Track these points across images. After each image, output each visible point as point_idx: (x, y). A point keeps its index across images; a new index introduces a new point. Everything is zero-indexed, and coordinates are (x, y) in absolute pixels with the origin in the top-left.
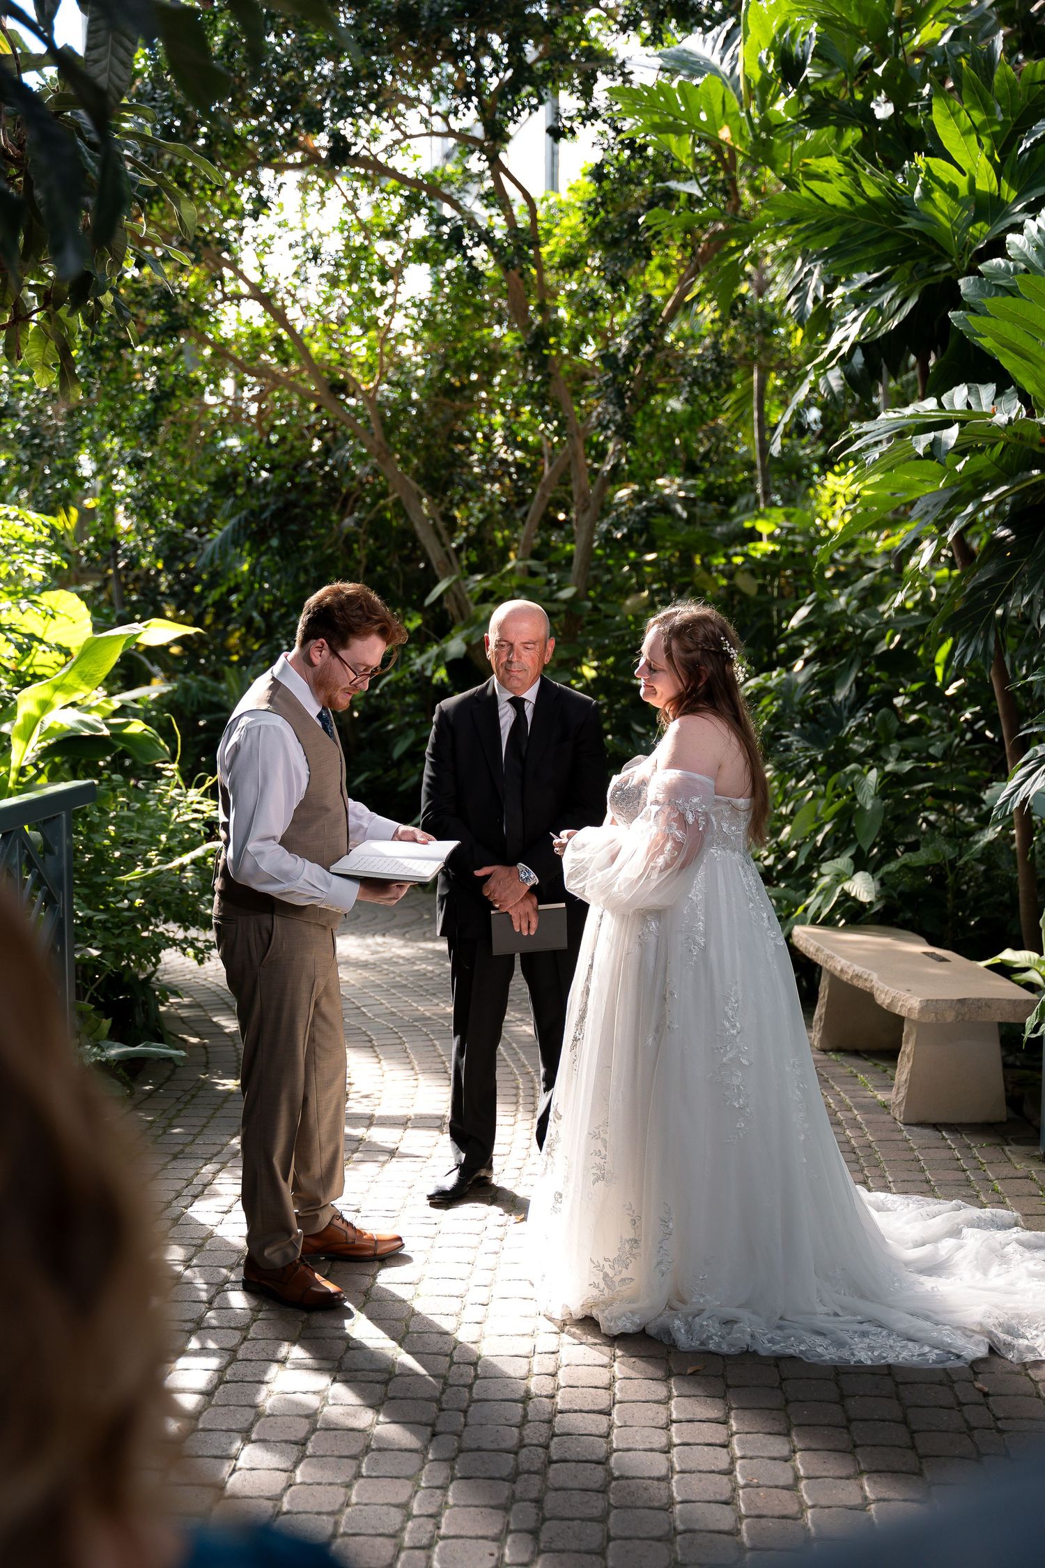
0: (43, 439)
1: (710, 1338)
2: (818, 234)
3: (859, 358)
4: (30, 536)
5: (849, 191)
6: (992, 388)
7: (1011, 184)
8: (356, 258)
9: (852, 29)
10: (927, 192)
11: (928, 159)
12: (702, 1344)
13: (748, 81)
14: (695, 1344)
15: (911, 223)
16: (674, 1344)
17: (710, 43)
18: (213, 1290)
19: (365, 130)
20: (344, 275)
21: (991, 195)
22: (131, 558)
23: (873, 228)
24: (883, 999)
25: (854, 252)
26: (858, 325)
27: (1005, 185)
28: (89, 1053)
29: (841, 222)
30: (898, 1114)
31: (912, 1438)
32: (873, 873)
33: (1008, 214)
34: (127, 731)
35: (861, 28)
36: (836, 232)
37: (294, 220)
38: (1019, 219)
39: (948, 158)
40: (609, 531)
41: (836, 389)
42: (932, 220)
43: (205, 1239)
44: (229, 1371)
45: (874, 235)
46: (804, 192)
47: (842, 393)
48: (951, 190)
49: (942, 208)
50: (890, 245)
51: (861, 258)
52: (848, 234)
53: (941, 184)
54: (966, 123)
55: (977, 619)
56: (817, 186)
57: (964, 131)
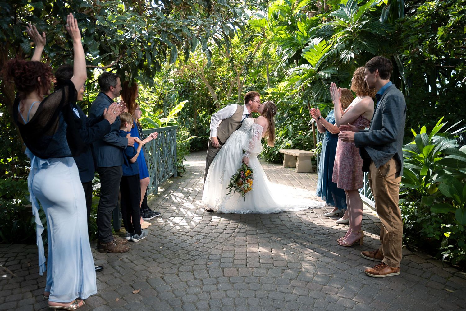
2: (281, 43)
3: (288, 61)
5: (285, 36)
6: (307, 64)
10: (297, 36)
11: (297, 31)
13: (269, 18)
15: (295, 41)
17: (263, 12)
21: (306, 37)
24: (294, 154)
26: (287, 56)
27: (308, 35)
32: (292, 140)
33: (309, 40)
35: (286, 11)
36: (284, 42)
39: (300, 31)
41: (284, 66)
42: (298, 41)
45: (289, 43)
48: (301, 36)
49: (299, 39)
50: (292, 44)
51: (287, 46)
52: (285, 43)
53: (299, 35)
54: (302, 25)
55: (306, 98)
56: (281, 35)
57: (302, 27)
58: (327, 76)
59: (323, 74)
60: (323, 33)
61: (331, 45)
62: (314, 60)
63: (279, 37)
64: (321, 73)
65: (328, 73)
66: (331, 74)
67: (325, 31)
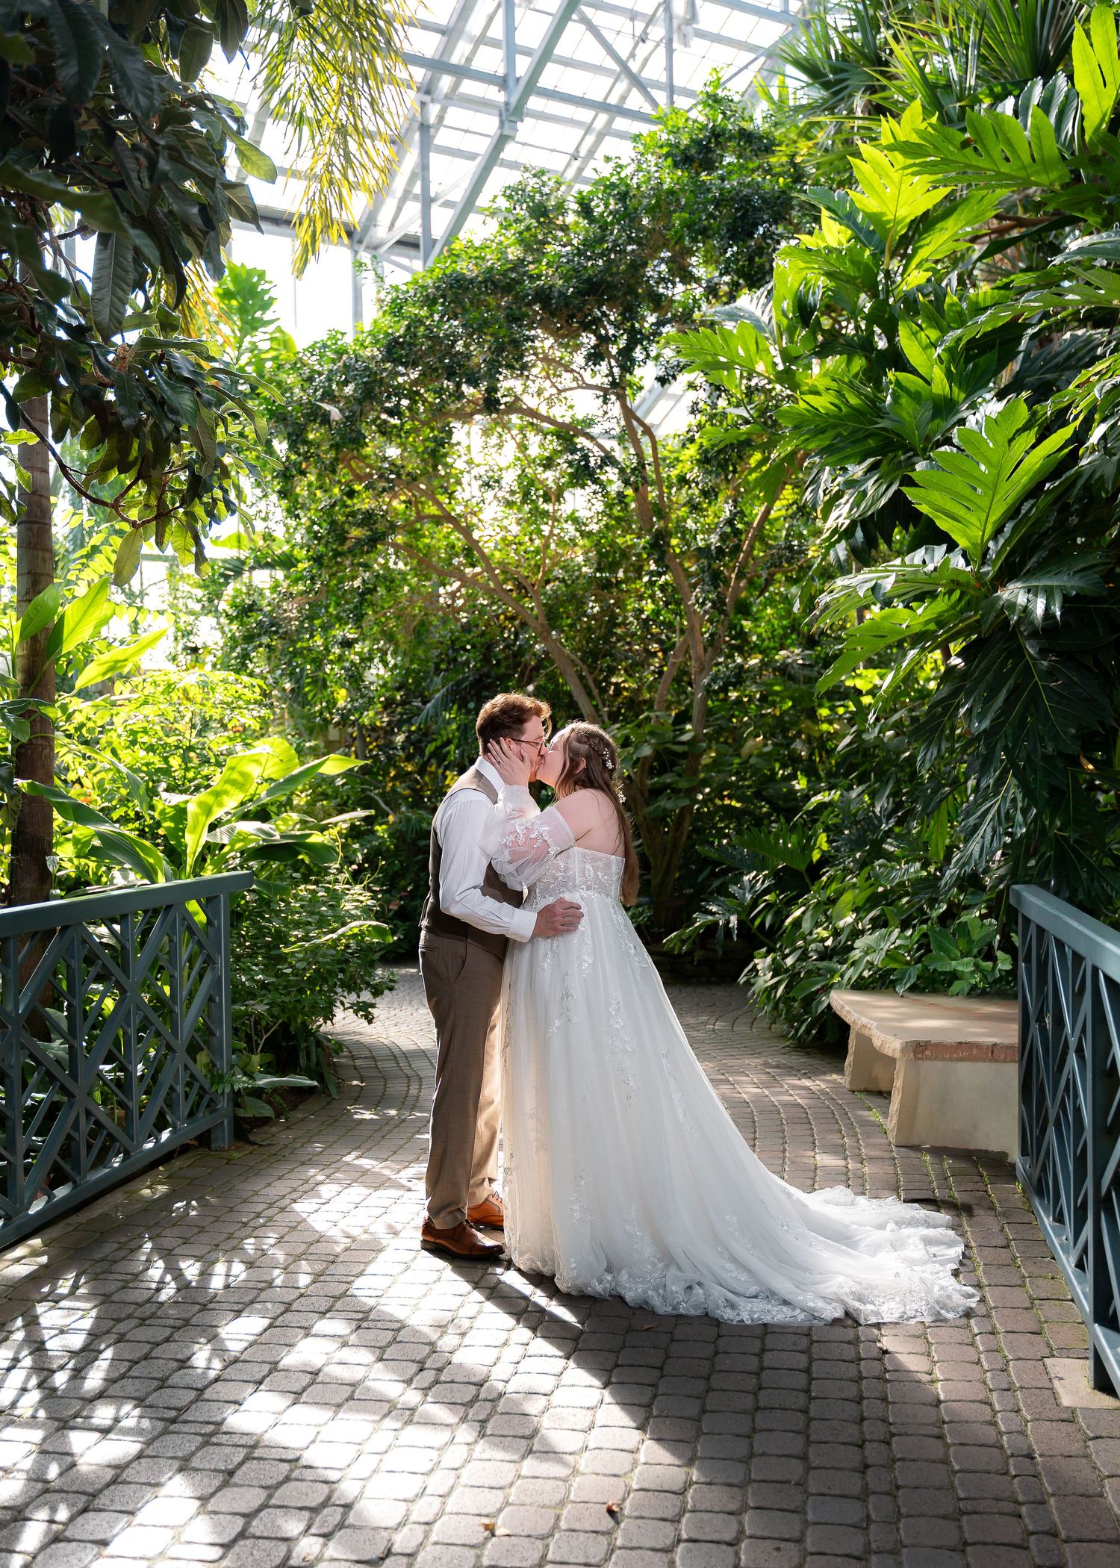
0: (280, 626)
1: (679, 1303)
2: (815, 436)
3: (859, 534)
4: (249, 695)
5: (836, 401)
6: (944, 547)
7: (960, 388)
8: (527, 487)
9: (850, 280)
10: (896, 398)
11: (898, 374)
12: (674, 1308)
13: (779, 327)
14: (669, 1309)
15: (884, 424)
16: (653, 1312)
17: (755, 301)
18: (291, 1259)
19: (533, 388)
20: (517, 498)
21: (945, 397)
22: (342, 715)
23: (860, 429)
24: (877, 1043)
25: (844, 448)
26: (848, 506)
27: (956, 390)
28: (239, 1081)
29: (834, 426)
30: (892, 1138)
31: (810, 1383)
33: (958, 412)
34: (309, 840)
35: (856, 278)
36: (830, 434)
37: (478, 458)
38: (964, 415)
39: (913, 371)
40: (709, 685)
41: (842, 558)
42: (900, 421)
43: (299, 1223)
44: (280, 1319)
45: (860, 435)
46: (801, 403)
47: (846, 561)
48: (916, 397)
49: (907, 409)
50: (871, 442)
51: (849, 451)
52: (839, 435)
53: (908, 392)
54: (925, 341)
55: (933, 731)
56: (809, 398)
57: (925, 348)
58: (1040, 607)
59: (1022, 599)
60: (1049, 376)
61: (1065, 433)
62: (974, 520)
63: (802, 405)
64: (1015, 593)
65: (1049, 592)
66: (1066, 599)
67: (1057, 366)
